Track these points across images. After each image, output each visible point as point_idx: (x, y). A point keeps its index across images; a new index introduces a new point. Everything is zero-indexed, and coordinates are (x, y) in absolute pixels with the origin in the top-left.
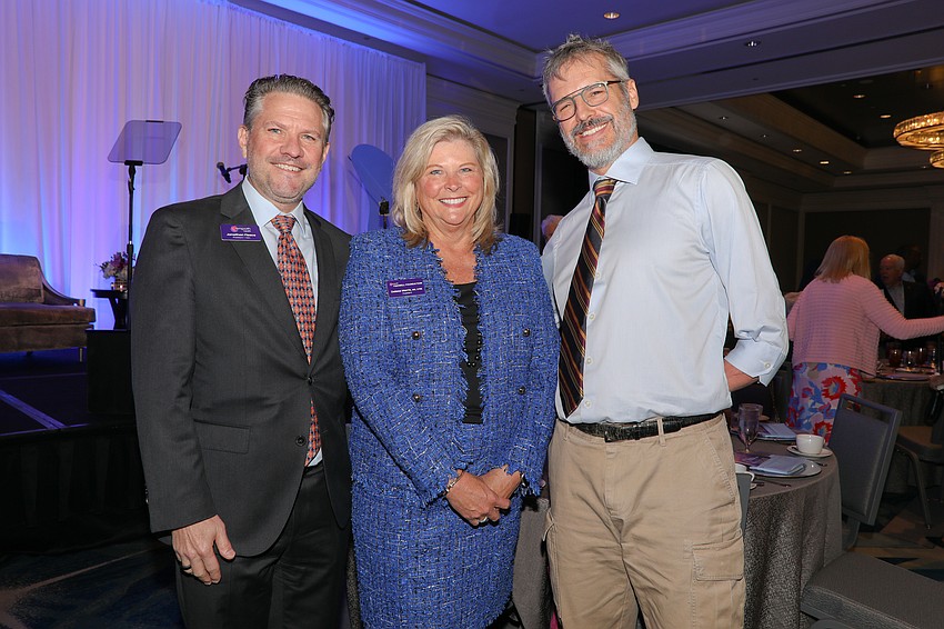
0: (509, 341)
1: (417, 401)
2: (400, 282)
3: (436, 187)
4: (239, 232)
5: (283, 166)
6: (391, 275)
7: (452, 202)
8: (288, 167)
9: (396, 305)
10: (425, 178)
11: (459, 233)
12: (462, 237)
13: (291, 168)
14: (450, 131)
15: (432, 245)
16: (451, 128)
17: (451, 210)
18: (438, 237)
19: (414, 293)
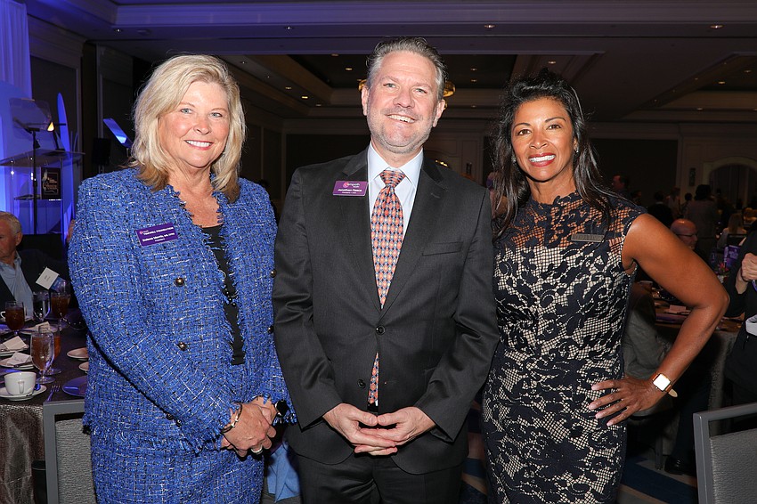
0: (260, 284)
1: (183, 349)
2: (150, 229)
3: (183, 127)
4: (350, 187)
5: (395, 117)
6: (140, 223)
7: (198, 144)
8: (401, 116)
9: (149, 254)
10: (173, 116)
11: (198, 177)
12: (200, 180)
13: (403, 119)
14: (208, 72)
15: (172, 187)
16: (210, 68)
17: (195, 151)
18: (178, 180)
19: (167, 239)
